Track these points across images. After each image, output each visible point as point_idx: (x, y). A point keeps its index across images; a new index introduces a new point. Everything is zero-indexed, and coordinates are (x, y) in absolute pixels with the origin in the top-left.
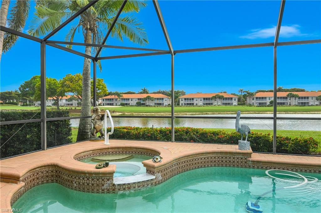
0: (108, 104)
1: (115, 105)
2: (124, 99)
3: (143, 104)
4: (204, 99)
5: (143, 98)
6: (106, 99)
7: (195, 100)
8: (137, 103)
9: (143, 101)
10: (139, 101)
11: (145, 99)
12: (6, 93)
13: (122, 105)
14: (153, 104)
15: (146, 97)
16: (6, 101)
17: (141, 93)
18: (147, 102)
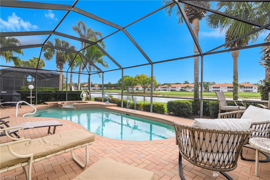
0: (164, 90)
1: (167, 90)
2: (173, 87)
3: (184, 90)
4: (228, 87)
5: (184, 86)
6: (163, 87)
7: (221, 88)
8: (180, 90)
9: (184, 88)
10: (182, 88)
11: (186, 87)
12: (115, 84)
13: (172, 90)
14: (191, 91)
15: (186, 86)
16: (116, 88)
17: (184, 84)
18: (187, 89)
